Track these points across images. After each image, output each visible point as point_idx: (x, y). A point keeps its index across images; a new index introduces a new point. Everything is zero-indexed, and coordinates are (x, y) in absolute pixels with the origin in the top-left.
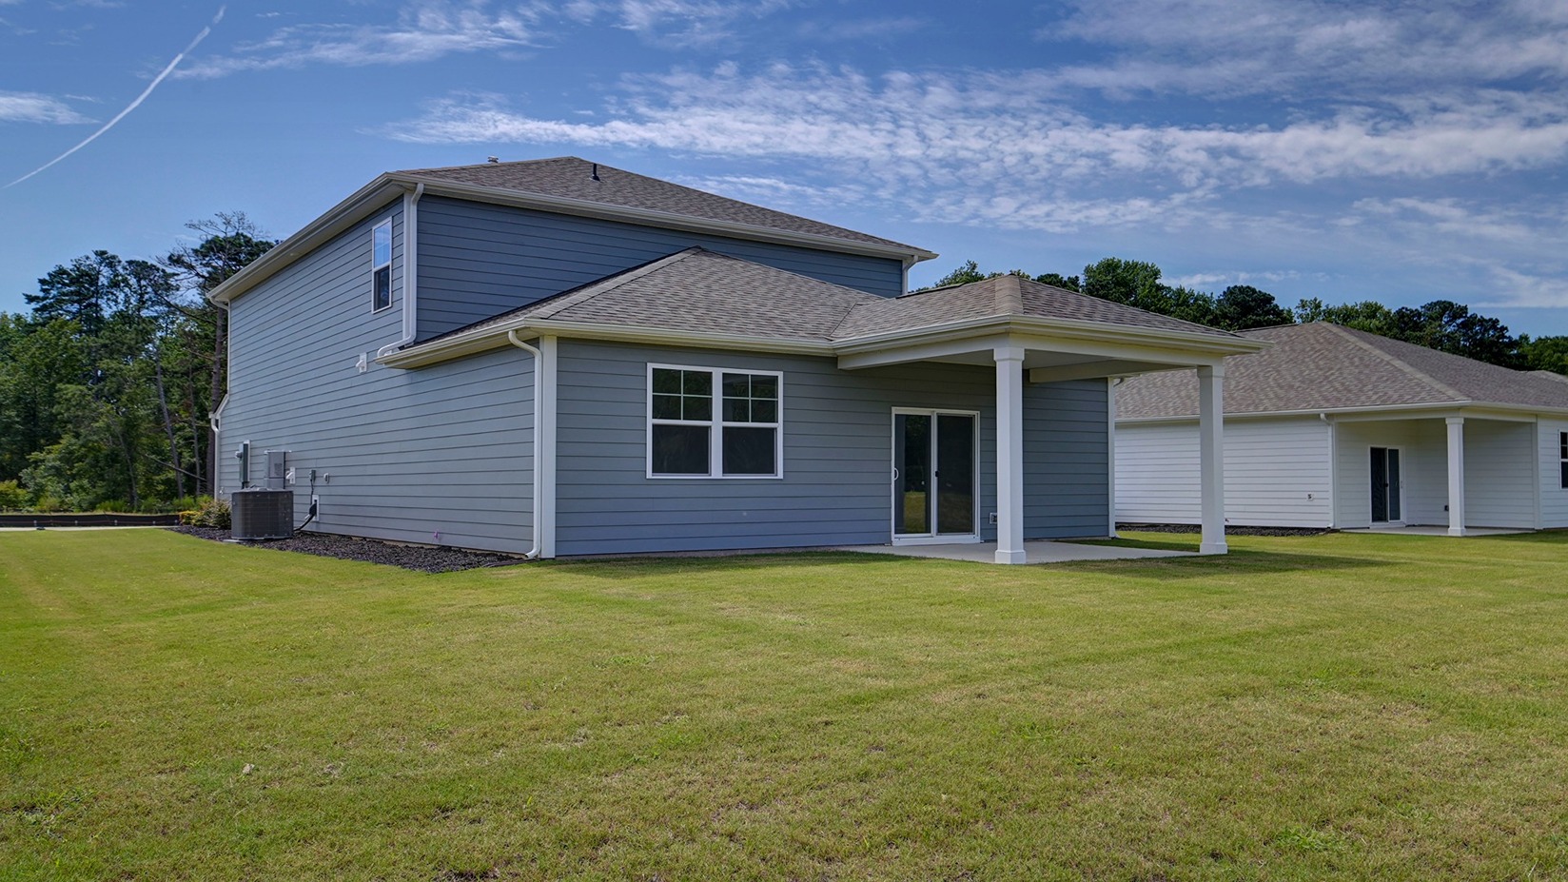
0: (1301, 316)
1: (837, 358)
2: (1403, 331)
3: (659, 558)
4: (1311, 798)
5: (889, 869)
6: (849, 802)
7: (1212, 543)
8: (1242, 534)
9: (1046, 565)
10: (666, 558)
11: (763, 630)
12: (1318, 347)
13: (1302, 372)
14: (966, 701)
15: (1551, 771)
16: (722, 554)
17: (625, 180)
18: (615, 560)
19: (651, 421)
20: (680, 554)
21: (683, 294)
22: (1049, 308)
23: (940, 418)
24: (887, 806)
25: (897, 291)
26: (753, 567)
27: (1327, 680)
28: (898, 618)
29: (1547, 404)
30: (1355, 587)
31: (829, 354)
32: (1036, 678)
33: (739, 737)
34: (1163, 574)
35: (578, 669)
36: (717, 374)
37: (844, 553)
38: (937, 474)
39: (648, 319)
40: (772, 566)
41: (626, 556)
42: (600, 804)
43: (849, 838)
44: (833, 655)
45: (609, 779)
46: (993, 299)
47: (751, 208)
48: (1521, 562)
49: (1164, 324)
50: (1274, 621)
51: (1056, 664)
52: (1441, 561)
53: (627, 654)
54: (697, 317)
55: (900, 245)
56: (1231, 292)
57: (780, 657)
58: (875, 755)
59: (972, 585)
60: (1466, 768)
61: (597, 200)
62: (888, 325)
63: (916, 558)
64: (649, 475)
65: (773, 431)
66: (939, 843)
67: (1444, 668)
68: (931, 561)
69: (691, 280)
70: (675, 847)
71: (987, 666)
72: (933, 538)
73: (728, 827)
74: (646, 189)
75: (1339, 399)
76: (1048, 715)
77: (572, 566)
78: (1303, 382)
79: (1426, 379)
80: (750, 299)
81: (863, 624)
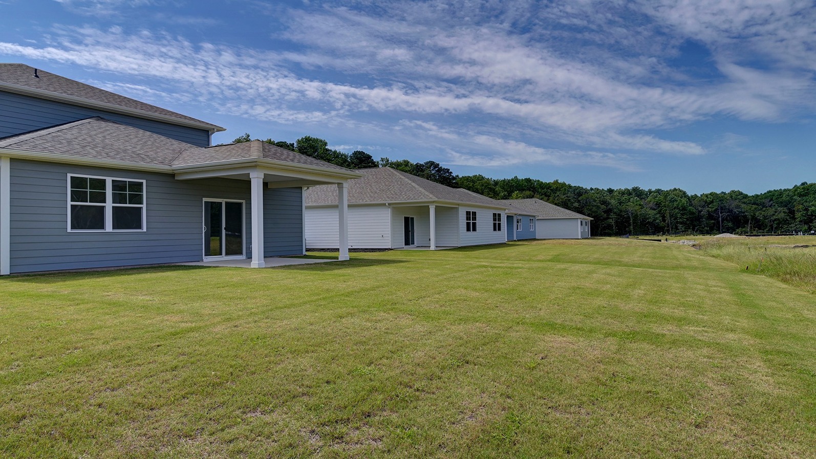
0: (382, 164)
1: (174, 175)
2: (418, 172)
3: (75, 272)
4: (367, 354)
5: (182, 409)
6: (166, 381)
7: (344, 256)
8: (357, 252)
9: (273, 268)
10: (79, 272)
11: (129, 305)
12: (386, 177)
13: (380, 187)
14: (229, 330)
15: (449, 334)
16: (113, 269)
17: (55, 79)
18: (48, 274)
19: (70, 203)
20: (87, 270)
21: (89, 140)
22: (275, 156)
23: (226, 203)
24: (185, 380)
25: (207, 144)
26: (128, 275)
27: (379, 308)
28: (201, 295)
29: (462, 200)
30: (394, 271)
31: (171, 172)
32: (262, 316)
33: (110, 357)
34: (322, 269)
35: (18, 332)
36: (109, 181)
37: (179, 266)
38: (225, 229)
39: (67, 151)
40: (139, 273)
41: (55, 272)
42: (23, 399)
43: (164, 398)
44: (165, 314)
45: (30, 386)
46: (249, 151)
47: (129, 100)
48: (451, 259)
49: (324, 165)
50: (363, 286)
51: (271, 310)
52: (425, 260)
53: (49, 322)
54: (97, 152)
55: (208, 124)
56: (356, 153)
57: (137, 317)
58: (181, 358)
59: (239, 278)
60: (422, 337)
61: (37, 88)
62: (200, 160)
63: (214, 267)
64: (69, 230)
65: (140, 209)
66: (208, 394)
67: (420, 300)
68: (221, 268)
69: (94, 133)
70: (67, 415)
71: (240, 313)
72: (224, 257)
73: (99, 401)
74: (68, 85)
75: (393, 198)
76: (265, 332)
77: (20, 278)
78: (380, 191)
79: (423, 191)
80: (127, 144)
81: (183, 299)
